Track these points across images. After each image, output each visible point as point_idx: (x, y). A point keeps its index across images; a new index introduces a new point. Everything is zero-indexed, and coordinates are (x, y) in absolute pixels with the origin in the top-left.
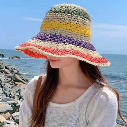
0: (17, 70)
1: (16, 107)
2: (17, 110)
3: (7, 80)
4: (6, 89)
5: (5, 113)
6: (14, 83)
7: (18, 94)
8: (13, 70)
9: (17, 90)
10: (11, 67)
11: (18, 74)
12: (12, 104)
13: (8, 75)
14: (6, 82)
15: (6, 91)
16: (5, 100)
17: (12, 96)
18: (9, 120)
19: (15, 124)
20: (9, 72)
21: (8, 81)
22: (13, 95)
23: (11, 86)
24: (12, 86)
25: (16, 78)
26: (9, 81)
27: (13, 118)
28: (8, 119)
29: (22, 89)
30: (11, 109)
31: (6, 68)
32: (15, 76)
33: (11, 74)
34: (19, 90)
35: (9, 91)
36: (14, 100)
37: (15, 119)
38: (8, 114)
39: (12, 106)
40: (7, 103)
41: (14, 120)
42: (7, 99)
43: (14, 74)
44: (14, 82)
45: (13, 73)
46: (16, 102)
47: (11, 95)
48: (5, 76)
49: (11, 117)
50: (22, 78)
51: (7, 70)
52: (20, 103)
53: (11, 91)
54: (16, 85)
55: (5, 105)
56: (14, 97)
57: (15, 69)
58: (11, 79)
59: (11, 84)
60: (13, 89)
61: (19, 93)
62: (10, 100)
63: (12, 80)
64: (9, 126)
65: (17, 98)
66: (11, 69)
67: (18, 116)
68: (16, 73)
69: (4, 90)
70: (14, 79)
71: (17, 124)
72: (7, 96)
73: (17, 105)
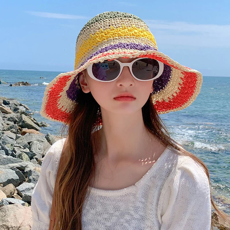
0: (25, 107)
1: (24, 173)
2: (27, 179)
3: (8, 124)
4: (7, 142)
5: (5, 184)
6: (21, 130)
7: (27, 150)
8: (18, 107)
9: (26, 142)
10: (15, 101)
11: (26, 115)
12: (18, 168)
13: (8, 116)
14: (5, 129)
15: (5, 146)
16: (4, 161)
17: (17, 154)
18: (13, 197)
19: (23, 204)
20: (11, 111)
21: (9, 126)
22: (18, 152)
23: (14, 136)
24: (16, 136)
25: (24, 122)
26: (11, 128)
27: (19, 194)
28: (11, 196)
29: (35, 142)
30: (16, 177)
31: (5, 103)
32: (21, 117)
33: (13, 115)
34: (29, 143)
35: (12, 145)
36: (21, 162)
37: (23, 194)
38: (11, 186)
39: (17, 173)
40: (7, 167)
41: (21, 197)
42: (7, 159)
43: (19, 114)
44: (19, 129)
45: (18, 112)
46: (24, 166)
47: (15, 152)
48: (4, 117)
49: (16, 192)
50: (35, 121)
51: (6, 108)
52: (31, 166)
53: (16, 145)
54: (24, 133)
55: (4, 170)
56: (20, 156)
57: (21, 105)
58: (15, 123)
59: (14, 132)
60: (19, 141)
61: (30, 148)
62: (13, 162)
63: (16, 125)
64: (13, 208)
65: (25, 157)
66: (14, 106)
67: (28, 189)
68: (23, 113)
69: (3, 143)
70: (20, 124)
71: (27, 204)
72: (7, 154)
73: (27, 170)
